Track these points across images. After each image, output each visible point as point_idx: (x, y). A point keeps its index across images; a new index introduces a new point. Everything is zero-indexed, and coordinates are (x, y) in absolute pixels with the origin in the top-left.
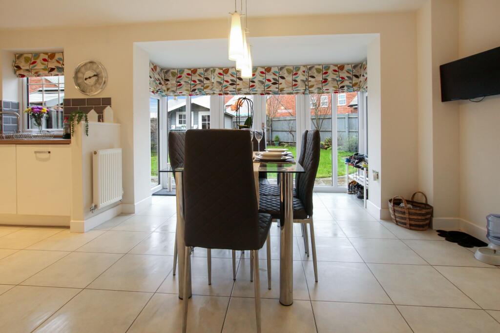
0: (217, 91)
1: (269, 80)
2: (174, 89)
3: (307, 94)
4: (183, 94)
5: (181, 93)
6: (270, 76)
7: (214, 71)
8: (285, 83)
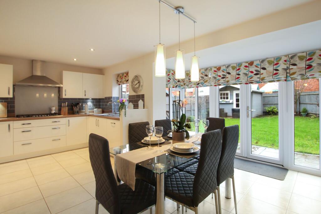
0: (213, 84)
1: (252, 72)
2: (187, 84)
3: (290, 81)
4: (192, 86)
5: (191, 86)
6: (253, 69)
7: (211, 69)
8: (266, 73)
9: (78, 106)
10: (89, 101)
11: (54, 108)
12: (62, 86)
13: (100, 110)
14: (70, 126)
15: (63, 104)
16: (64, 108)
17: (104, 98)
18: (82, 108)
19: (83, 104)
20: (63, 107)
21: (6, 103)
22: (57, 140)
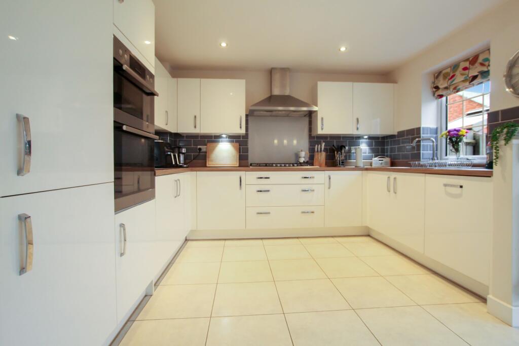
9: (343, 151)
10: (362, 142)
11: (303, 154)
12: (315, 108)
13: (387, 160)
14: (331, 188)
15: (316, 146)
16: (320, 153)
17: (396, 134)
18: (349, 156)
19: (352, 147)
20: (318, 151)
21: (238, 144)
22: (308, 212)
